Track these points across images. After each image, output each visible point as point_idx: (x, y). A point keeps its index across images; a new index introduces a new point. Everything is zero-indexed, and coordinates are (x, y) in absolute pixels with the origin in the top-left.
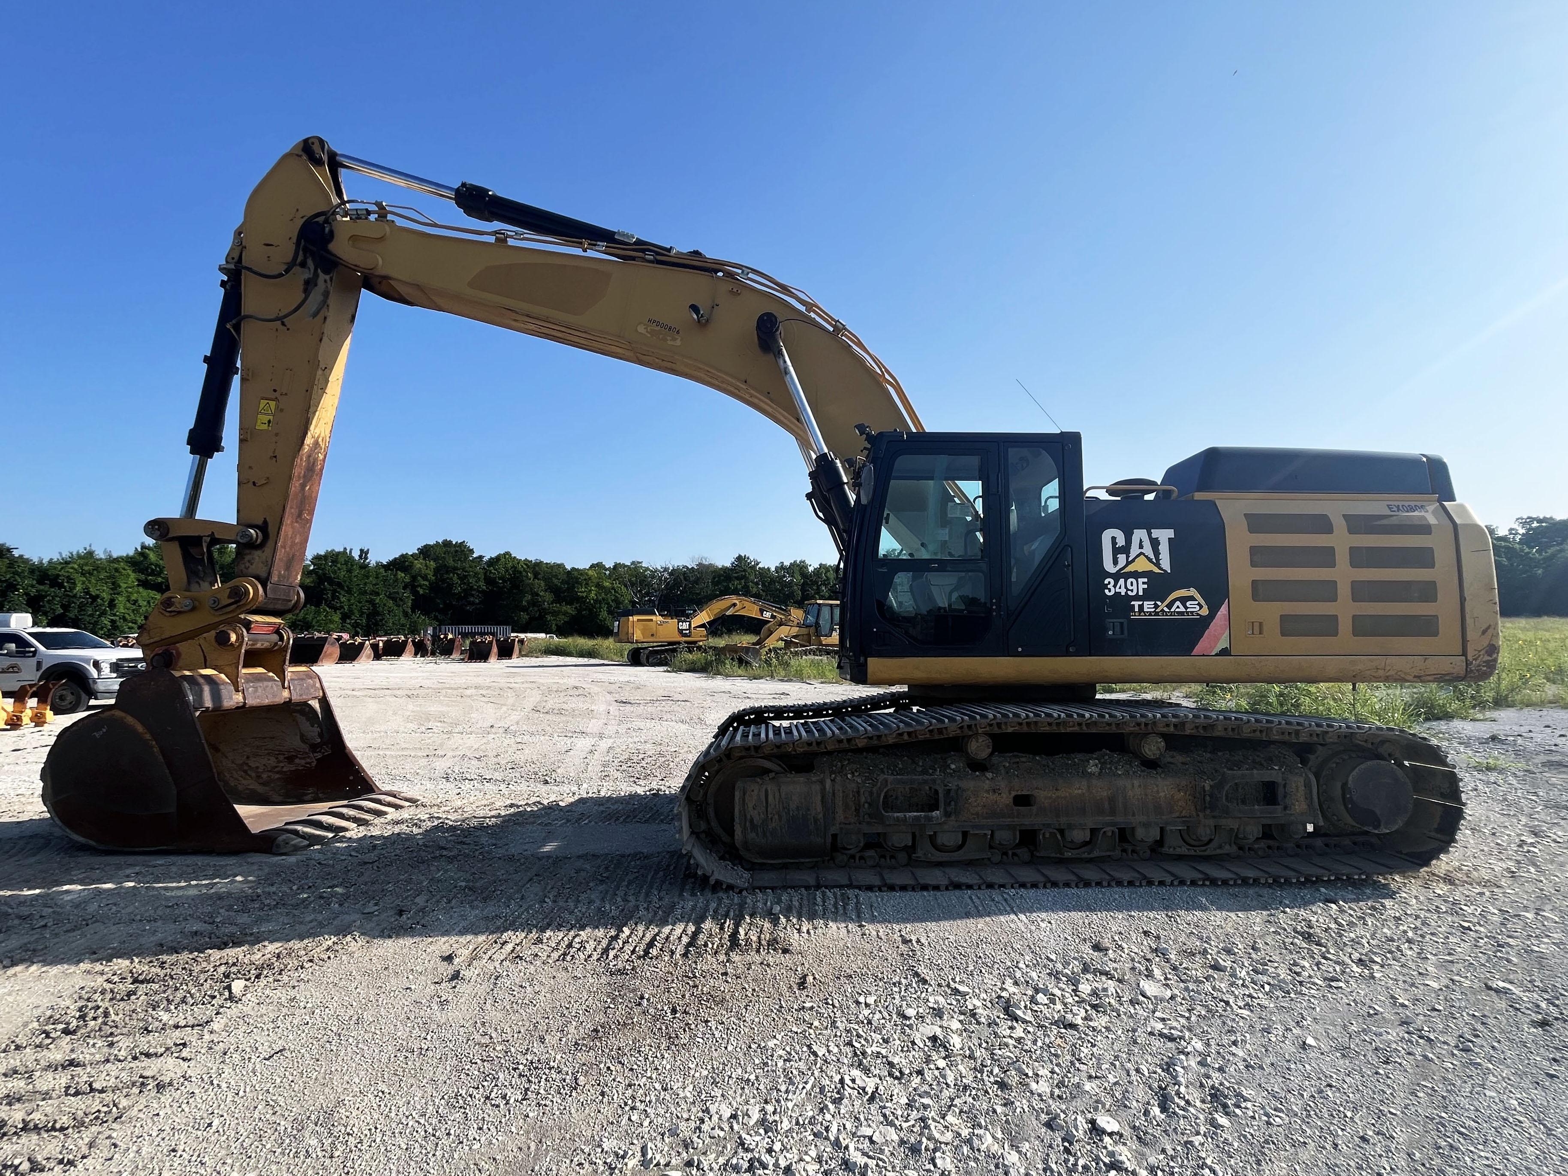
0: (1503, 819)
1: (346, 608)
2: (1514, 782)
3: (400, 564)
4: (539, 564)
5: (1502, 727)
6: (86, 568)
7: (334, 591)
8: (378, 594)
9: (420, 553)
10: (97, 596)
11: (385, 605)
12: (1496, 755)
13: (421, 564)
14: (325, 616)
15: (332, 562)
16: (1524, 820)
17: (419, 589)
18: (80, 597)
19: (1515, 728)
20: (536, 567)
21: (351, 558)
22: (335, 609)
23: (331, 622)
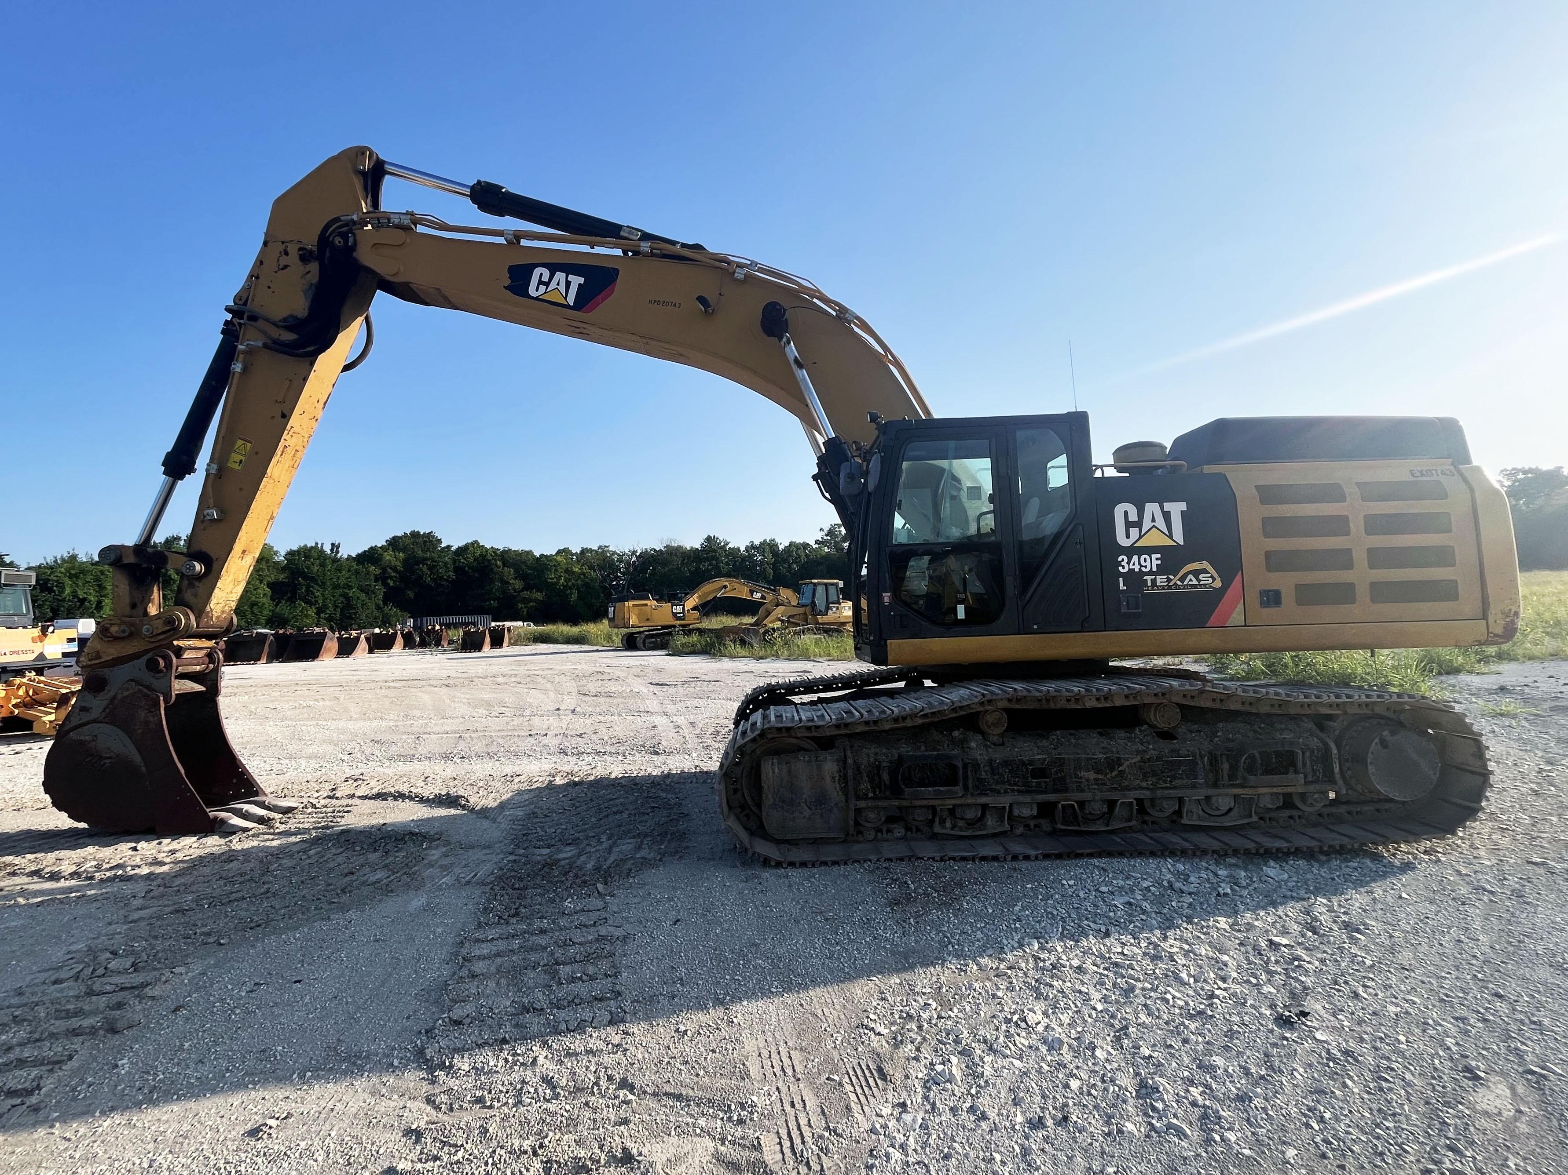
0: (1521, 753)
1: (320, 602)
2: (1527, 725)
3: (370, 556)
4: (507, 552)
5: (1508, 679)
6: (73, 572)
7: (308, 587)
8: (350, 588)
9: (389, 545)
10: (84, 600)
11: (358, 598)
12: (1507, 704)
13: (391, 556)
14: (301, 611)
15: (305, 556)
16: (1540, 754)
17: (389, 581)
18: (69, 601)
19: (1521, 679)
20: (506, 557)
21: (322, 551)
22: (310, 603)
23: (307, 616)
